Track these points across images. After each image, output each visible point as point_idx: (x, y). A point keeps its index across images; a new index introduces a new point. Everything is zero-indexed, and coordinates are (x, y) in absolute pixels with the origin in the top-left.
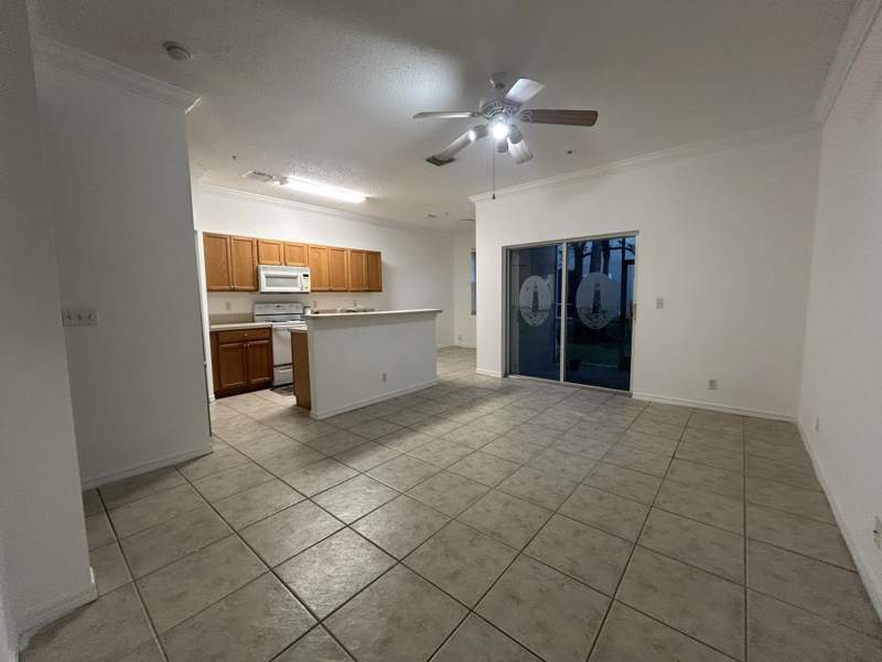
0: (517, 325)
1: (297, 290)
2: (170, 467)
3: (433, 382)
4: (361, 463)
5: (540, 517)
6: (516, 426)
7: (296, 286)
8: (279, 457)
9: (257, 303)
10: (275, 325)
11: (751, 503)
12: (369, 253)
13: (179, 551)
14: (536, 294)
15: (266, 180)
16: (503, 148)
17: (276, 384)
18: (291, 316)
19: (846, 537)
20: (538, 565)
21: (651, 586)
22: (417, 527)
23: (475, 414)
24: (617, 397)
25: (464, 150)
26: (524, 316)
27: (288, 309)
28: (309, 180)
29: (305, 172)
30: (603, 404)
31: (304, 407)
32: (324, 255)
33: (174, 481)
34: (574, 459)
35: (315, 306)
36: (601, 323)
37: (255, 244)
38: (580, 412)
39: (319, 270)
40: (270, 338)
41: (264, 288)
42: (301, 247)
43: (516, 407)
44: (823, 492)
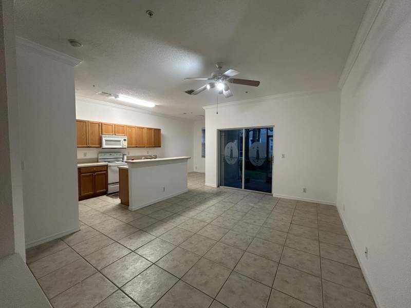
0: (223, 163)
1: (120, 147)
2: (58, 239)
3: (186, 190)
4: (156, 232)
5: (239, 253)
6: (225, 211)
7: (120, 145)
8: (115, 231)
9: (100, 153)
10: (110, 164)
11: (322, 242)
12: (155, 129)
13: (71, 282)
14: (232, 150)
15: (108, 96)
16: (221, 93)
17: (109, 193)
18: (117, 159)
19: (356, 255)
20: (240, 276)
21: (286, 281)
22: (186, 262)
23: (207, 206)
24: (266, 196)
25: (204, 91)
26: (227, 160)
27: (115, 155)
28: (129, 97)
29: (127, 93)
30: (261, 199)
31: (125, 204)
32: (134, 130)
33: (62, 246)
34: (251, 226)
35: (129, 154)
36: (260, 164)
37: (101, 125)
38: (252, 203)
39: (131, 138)
40: (107, 171)
41: (104, 146)
42: (123, 126)
43: (224, 202)
44: (347, 236)
